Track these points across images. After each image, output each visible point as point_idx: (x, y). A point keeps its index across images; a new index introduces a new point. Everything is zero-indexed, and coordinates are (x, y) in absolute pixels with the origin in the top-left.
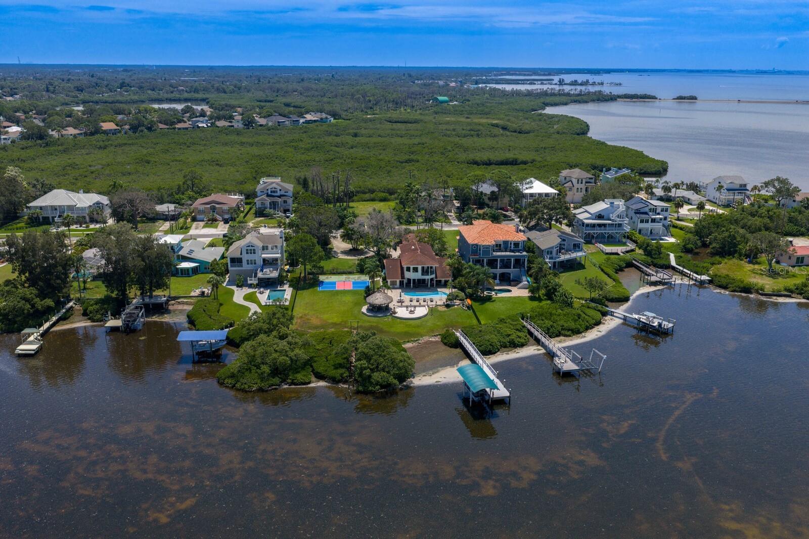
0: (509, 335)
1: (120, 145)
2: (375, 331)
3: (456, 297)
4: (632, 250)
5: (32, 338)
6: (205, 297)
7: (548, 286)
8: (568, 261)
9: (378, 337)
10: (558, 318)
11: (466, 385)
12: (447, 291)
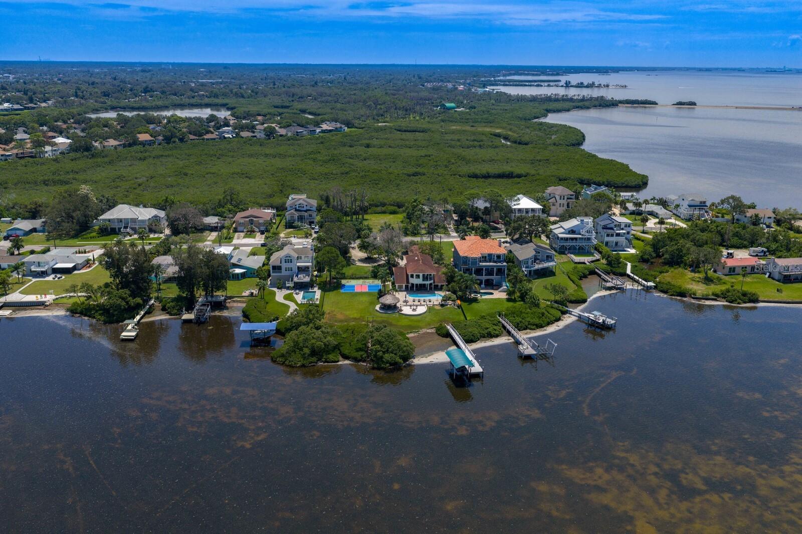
0: (488, 328)
1: (158, 157)
2: (386, 324)
3: (448, 298)
4: (598, 260)
5: (130, 327)
6: (254, 296)
7: (522, 290)
8: (542, 269)
9: (388, 329)
10: (526, 316)
11: (451, 363)
12: (443, 293)
